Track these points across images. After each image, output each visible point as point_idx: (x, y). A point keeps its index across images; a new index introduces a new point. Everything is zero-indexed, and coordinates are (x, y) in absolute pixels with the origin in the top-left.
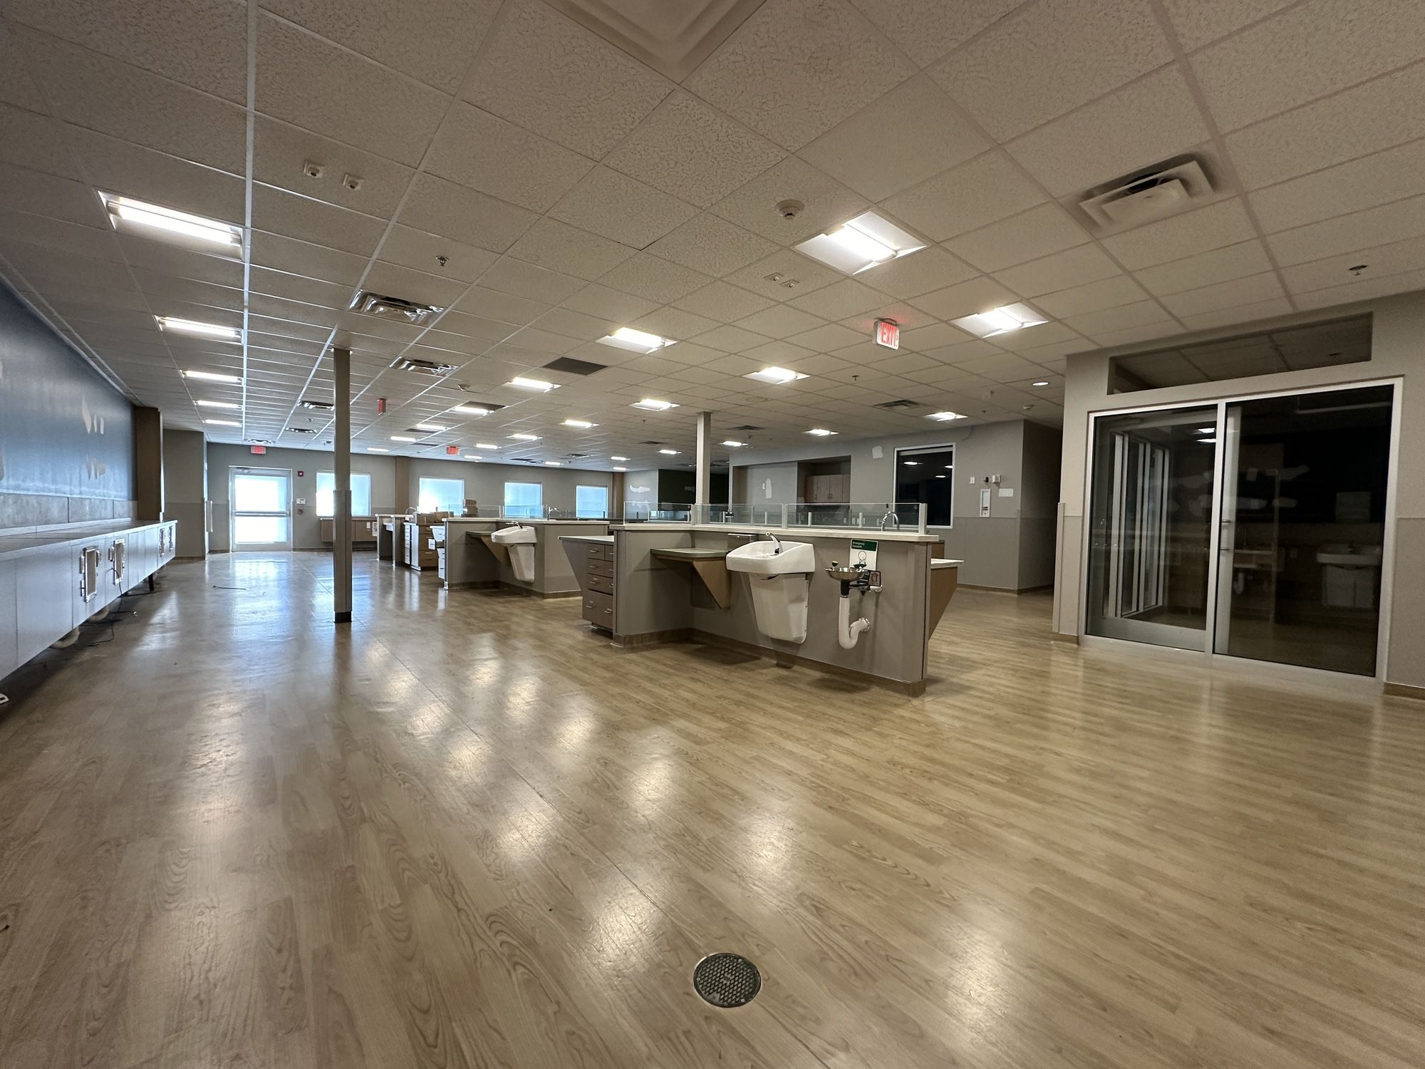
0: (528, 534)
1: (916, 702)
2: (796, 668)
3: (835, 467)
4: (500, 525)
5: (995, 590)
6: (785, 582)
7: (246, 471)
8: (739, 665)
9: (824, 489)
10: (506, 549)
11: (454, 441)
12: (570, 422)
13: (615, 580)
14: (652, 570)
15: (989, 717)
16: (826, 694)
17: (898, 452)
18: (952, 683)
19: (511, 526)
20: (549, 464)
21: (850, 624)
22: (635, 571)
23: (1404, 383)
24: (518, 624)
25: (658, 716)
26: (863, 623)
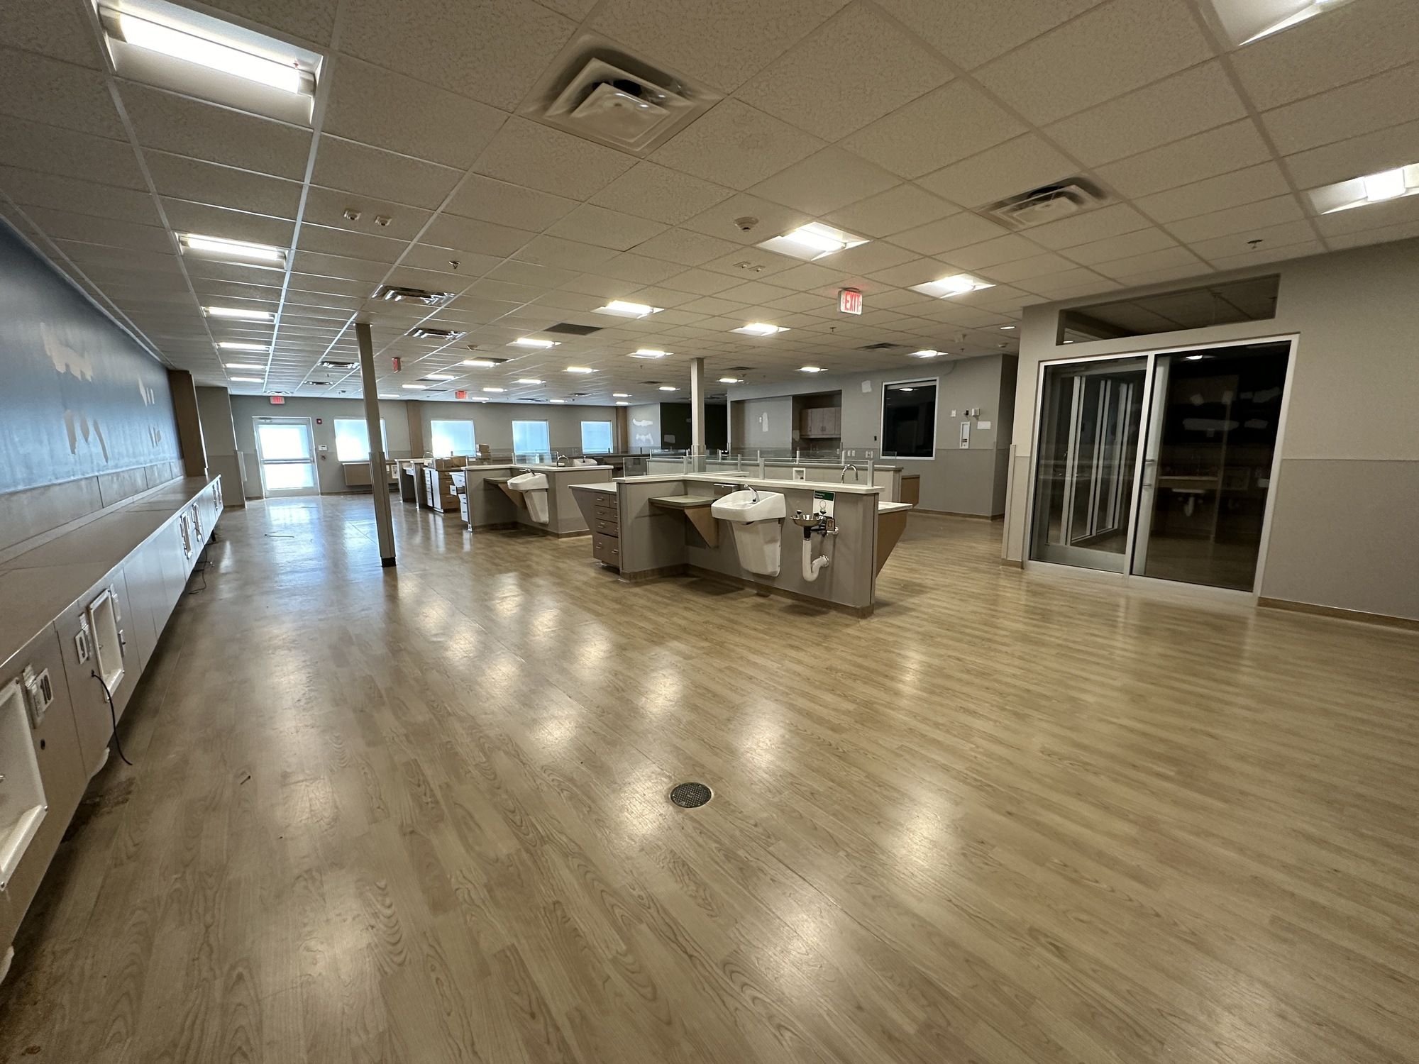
0: (540, 480)
1: (863, 622)
2: (772, 596)
3: (828, 400)
4: (514, 472)
5: (971, 516)
6: (760, 526)
7: (268, 421)
8: (725, 595)
9: (818, 423)
10: (522, 495)
11: (462, 387)
12: (571, 369)
13: (619, 525)
14: (650, 516)
15: (918, 633)
16: (792, 617)
17: (886, 386)
18: (900, 606)
19: (524, 473)
20: (553, 401)
21: (812, 561)
22: (636, 518)
23: (1300, 338)
24: (537, 563)
25: (657, 638)
26: (824, 559)
